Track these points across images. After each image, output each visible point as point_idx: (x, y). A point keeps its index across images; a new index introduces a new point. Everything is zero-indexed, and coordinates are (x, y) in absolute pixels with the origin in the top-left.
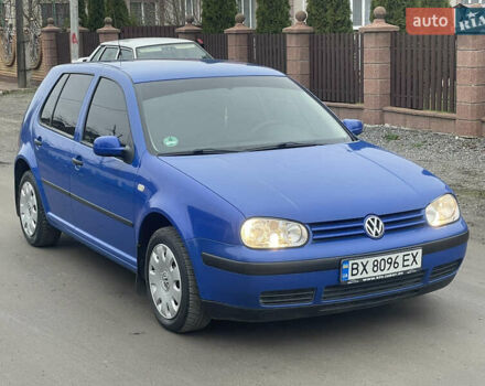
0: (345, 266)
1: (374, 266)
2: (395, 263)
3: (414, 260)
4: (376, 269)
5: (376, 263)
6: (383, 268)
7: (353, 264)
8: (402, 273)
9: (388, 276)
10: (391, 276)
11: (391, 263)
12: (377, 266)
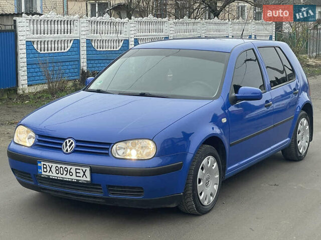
0: (39, 165)
1: (56, 170)
2: (70, 172)
3: (84, 174)
4: (57, 172)
5: (57, 168)
6: (62, 173)
7: (44, 164)
8: (75, 181)
9: (66, 179)
10: (67, 180)
11: (67, 171)
12: (58, 170)
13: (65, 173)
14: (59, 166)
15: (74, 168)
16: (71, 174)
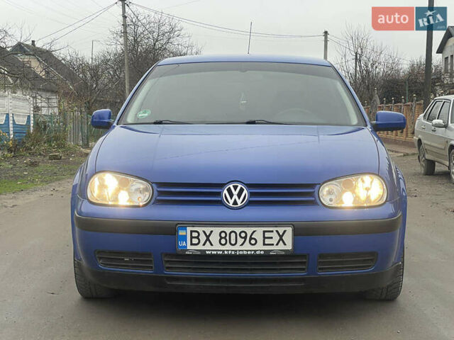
0: (181, 233)
1: (221, 238)
2: (251, 238)
3: (281, 239)
4: (223, 241)
5: (223, 235)
6: (233, 242)
7: (192, 232)
8: (262, 253)
9: (241, 253)
10: (245, 253)
11: (245, 238)
12: (225, 238)
13: (240, 241)
14: (228, 230)
15: (260, 230)
16: (253, 242)
